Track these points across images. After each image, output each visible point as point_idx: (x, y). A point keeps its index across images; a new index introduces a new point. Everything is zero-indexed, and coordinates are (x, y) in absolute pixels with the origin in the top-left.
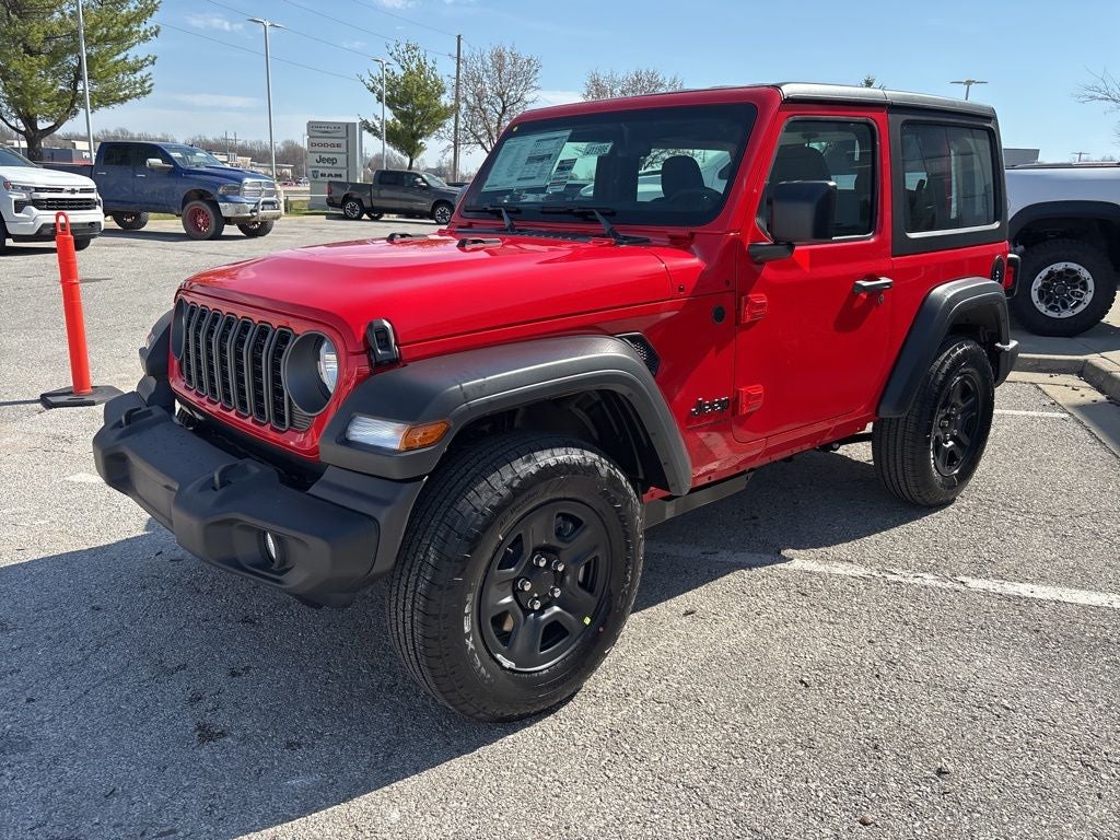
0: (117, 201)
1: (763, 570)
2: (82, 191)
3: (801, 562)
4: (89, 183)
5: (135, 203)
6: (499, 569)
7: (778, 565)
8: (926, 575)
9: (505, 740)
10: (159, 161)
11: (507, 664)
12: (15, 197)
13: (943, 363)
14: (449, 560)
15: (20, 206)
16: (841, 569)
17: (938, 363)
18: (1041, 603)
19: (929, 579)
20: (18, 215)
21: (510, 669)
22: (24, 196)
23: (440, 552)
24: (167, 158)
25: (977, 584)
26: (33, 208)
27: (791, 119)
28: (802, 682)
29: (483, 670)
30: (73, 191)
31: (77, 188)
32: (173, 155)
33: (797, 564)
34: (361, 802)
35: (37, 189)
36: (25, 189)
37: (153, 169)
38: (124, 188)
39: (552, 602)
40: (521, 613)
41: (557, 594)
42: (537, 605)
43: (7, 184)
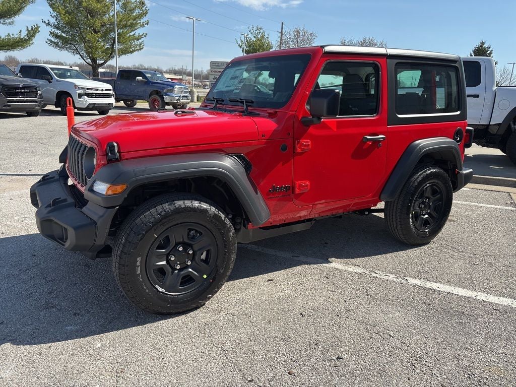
0: (123, 95)
1: (315, 266)
2: (106, 90)
3: (336, 264)
4: (109, 86)
5: (130, 96)
6: (157, 249)
7: (324, 265)
8: (391, 275)
9: (159, 322)
10: (141, 78)
11: (161, 290)
12: (79, 92)
13: (418, 177)
14: (130, 242)
15: (80, 96)
16: (352, 269)
17: (415, 177)
18: (439, 293)
19: (392, 277)
20: (79, 99)
21: (162, 292)
22: (82, 92)
23: (126, 239)
24: (144, 77)
25: (412, 281)
26: (85, 97)
27: (328, 61)
28: (301, 314)
29: (147, 291)
30: (102, 90)
31: (104, 89)
32: (147, 75)
33: (333, 265)
34: (88, 339)
35: (88, 89)
36: (83, 88)
37: (139, 81)
38: (127, 90)
39: (187, 267)
40: (170, 270)
41: (189, 263)
42: (178, 267)
43: (76, 87)
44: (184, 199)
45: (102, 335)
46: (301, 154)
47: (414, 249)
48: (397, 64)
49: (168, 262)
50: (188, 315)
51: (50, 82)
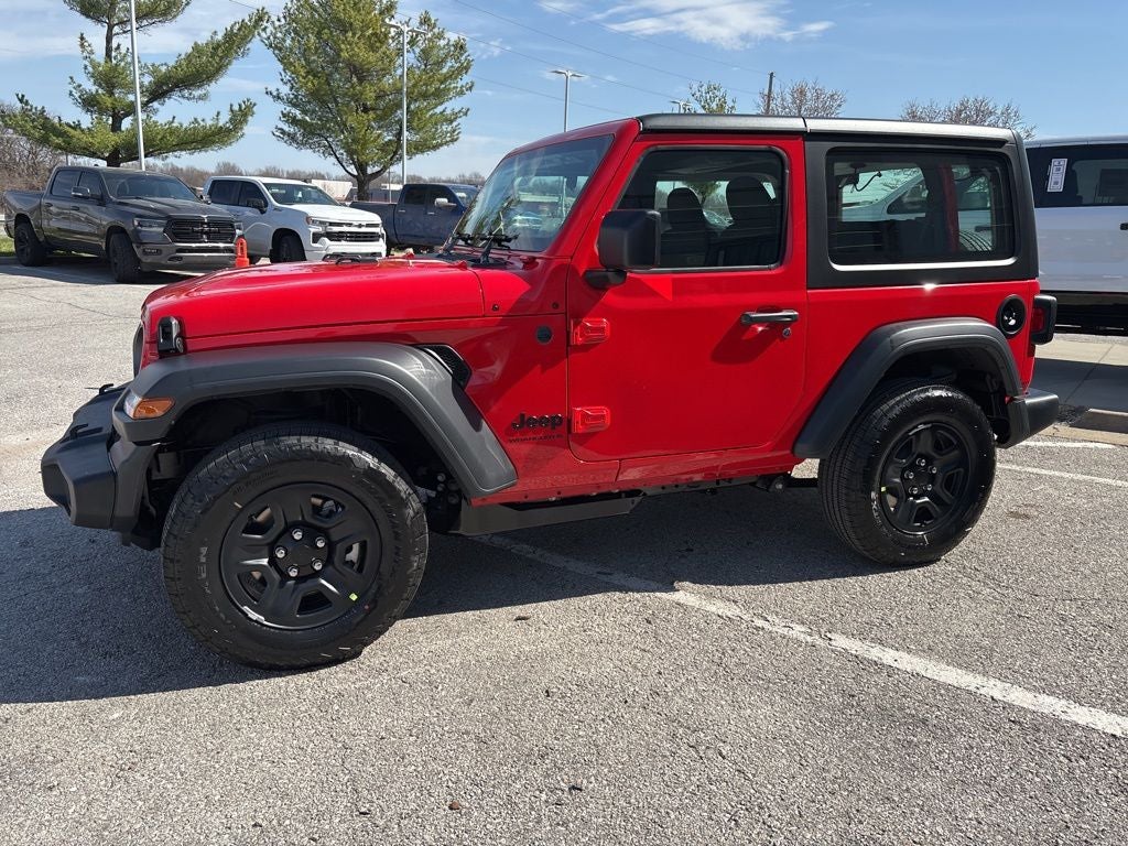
0: (411, 236)
1: (637, 595)
2: (368, 226)
3: (687, 595)
4: (376, 219)
5: (423, 237)
6: (243, 532)
7: (658, 594)
8: (799, 628)
9: (251, 683)
10: (445, 200)
11: (254, 615)
12: (314, 229)
13: (892, 407)
14: (184, 515)
15: (316, 238)
16: (717, 607)
17: (885, 407)
19: (798, 631)
20: (314, 245)
21: (256, 621)
22: (320, 229)
24: (452, 197)
25: (841, 642)
26: (326, 239)
27: (652, 149)
28: (547, 692)
29: (222, 616)
30: (360, 226)
31: (364, 223)
32: (459, 194)
33: (679, 596)
35: (331, 224)
36: (322, 223)
37: (441, 208)
38: (418, 225)
39: (317, 574)
40: (276, 576)
41: (318, 567)
42: (293, 573)
43: (308, 220)
44: (301, 435)
45: (133, 697)
46: (584, 348)
47: (888, 574)
48: (831, 152)
49: (273, 561)
50: (315, 674)
51: (263, 212)
